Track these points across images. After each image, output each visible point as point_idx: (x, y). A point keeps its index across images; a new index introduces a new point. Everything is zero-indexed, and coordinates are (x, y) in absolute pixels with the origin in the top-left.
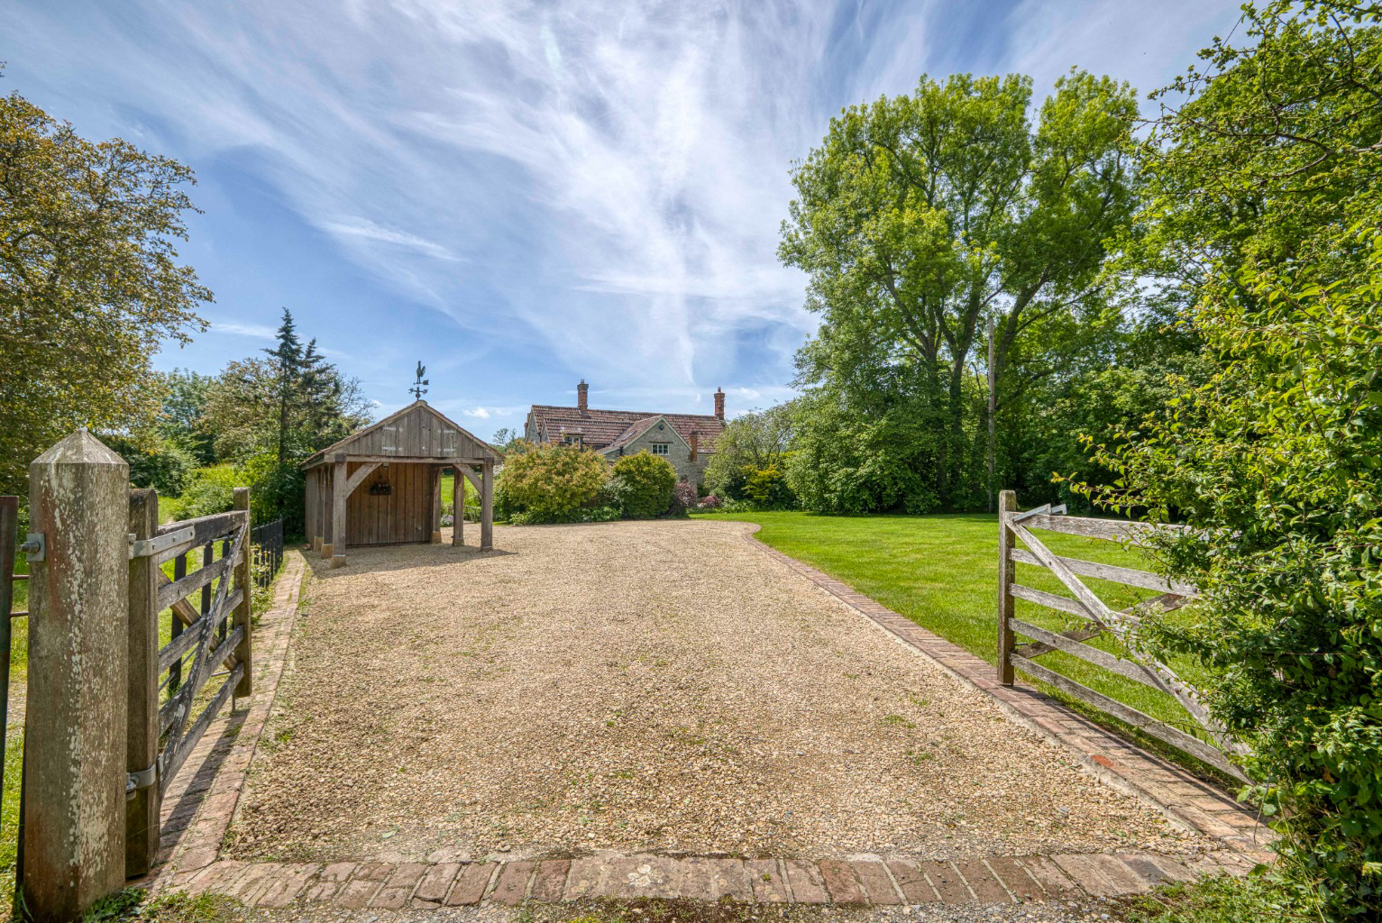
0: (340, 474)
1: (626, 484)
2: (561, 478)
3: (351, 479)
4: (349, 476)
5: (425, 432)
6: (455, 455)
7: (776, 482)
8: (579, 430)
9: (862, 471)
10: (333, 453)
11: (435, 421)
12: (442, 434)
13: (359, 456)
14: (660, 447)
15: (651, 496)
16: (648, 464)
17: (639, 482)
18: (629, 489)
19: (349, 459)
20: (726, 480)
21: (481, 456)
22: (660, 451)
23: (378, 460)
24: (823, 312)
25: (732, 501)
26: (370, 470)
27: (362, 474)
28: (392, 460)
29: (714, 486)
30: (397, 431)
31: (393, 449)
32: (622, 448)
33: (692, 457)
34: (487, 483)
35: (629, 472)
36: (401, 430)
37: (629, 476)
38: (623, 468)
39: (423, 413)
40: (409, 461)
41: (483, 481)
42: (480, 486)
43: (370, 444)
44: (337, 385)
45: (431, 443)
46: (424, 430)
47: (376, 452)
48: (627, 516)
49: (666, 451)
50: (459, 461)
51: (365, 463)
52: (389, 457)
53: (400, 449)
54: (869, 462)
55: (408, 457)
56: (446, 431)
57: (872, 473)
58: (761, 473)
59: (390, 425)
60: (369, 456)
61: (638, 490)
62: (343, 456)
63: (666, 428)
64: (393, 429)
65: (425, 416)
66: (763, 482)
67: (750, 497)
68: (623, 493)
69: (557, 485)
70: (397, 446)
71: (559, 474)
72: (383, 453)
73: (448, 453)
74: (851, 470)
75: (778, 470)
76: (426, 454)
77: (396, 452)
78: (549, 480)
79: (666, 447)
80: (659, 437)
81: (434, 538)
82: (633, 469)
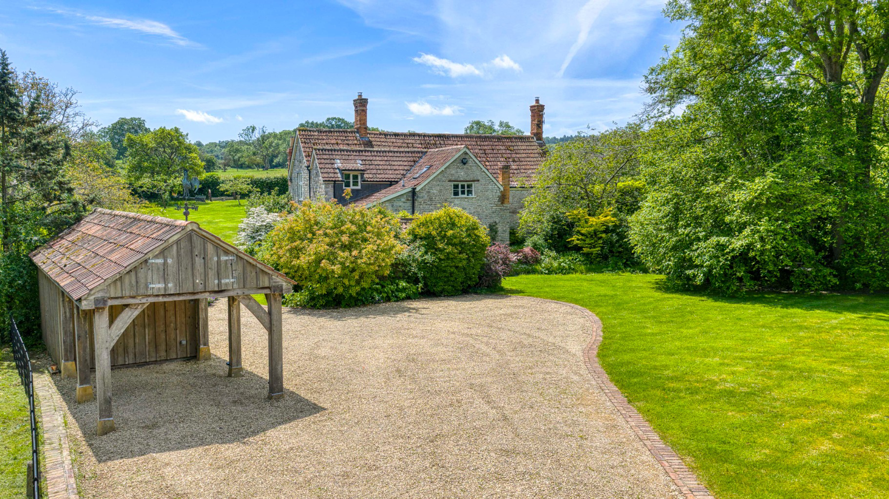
0: (101, 321)
1: (426, 253)
2: (347, 254)
3: (114, 326)
4: (112, 321)
5: (199, 261)
6: (235, 286)
7: (613, 231)
8: (359, 165)
9: (738, 243)
10: (92, 298)
11: (210, 248)
12: (219, 262)
13: (122, 297)
14: (463, 187)
15: (457, 267)
16: (453, 225)
17: (441, 251)
18: (429, 258)
19: (110, 303)
20: (547, 226)
21: (267, 285)
22: (463, 193)
23: (144, 301)
24: (687, 21)
25: (553, 254)
26: (136, 313)
27: (126, 319)
28: (161, 299)
29: (530, 233)
30: (165, 264)
31: (162, 286)
32: (414, 189)
33: (503, 198)
34: (274, 317)
35: (428, 237)
36: (170, 261)
37: (429, 243)
38: (421, 231)
39: (195, 238)
40: (181, 298)
41: (270, 313)
42: (267, 320)
43: (134, 282)
44: (67, 147)
45: (206, 275)
46: (197, 259)
47: (142, 291)
48: (429, 294)
49: (470, 192)
50: (240, 292)
51: (127, 306)
52: (157, 296)
53: (170, 285)
54: (747, 231)
55: (179, 294)
56: (224, 258)
57: (749, 247)
58: (593, 220)
59: (156, 257)
60: (133, 297)
61: (440, 260)
62: (104, 301)
63: (470, 162)
64: (160, 261)
65: (197, 241)
66: (595, 232)
67: (577, 249)
68: (423, 265)
69: (342, 264)
70: (166, 281)
71: (344, 247)
72: (150, 292)
73: (226, 284)
74: (723, 240)
75: (614, 215)
76: (200, 288)
77: (165, 289)
78: (332, 258)
79: (469, 186)
80: (462, 174)
81: (202, 354)
82: (434, 233)
